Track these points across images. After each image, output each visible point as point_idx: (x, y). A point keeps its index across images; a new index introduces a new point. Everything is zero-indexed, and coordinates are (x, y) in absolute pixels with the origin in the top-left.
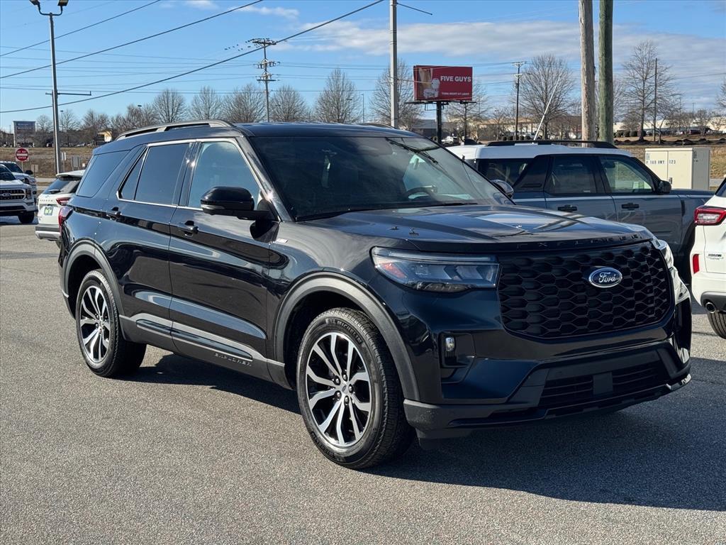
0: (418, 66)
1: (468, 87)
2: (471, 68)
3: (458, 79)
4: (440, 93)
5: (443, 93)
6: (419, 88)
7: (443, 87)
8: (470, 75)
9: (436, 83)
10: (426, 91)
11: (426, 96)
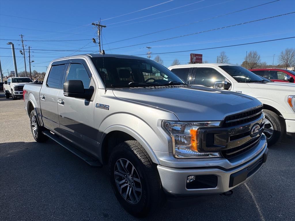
0: (192, 54)
1: (201, 59)
2: (202, 55)
3: (200, 57)
4: (196, 61)
5: (197, 61)
6: (192, 59)
7: (197, 59)
8: (202, 56)
9: (195, 58)
10: (193, 60)
11: (193, 61)
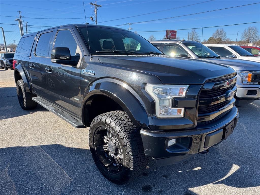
0: (167, 30)
1: (175, 35)
2: (176, 31)
3: (174, 33)
5: (172, 37)
10: (169, 36)
